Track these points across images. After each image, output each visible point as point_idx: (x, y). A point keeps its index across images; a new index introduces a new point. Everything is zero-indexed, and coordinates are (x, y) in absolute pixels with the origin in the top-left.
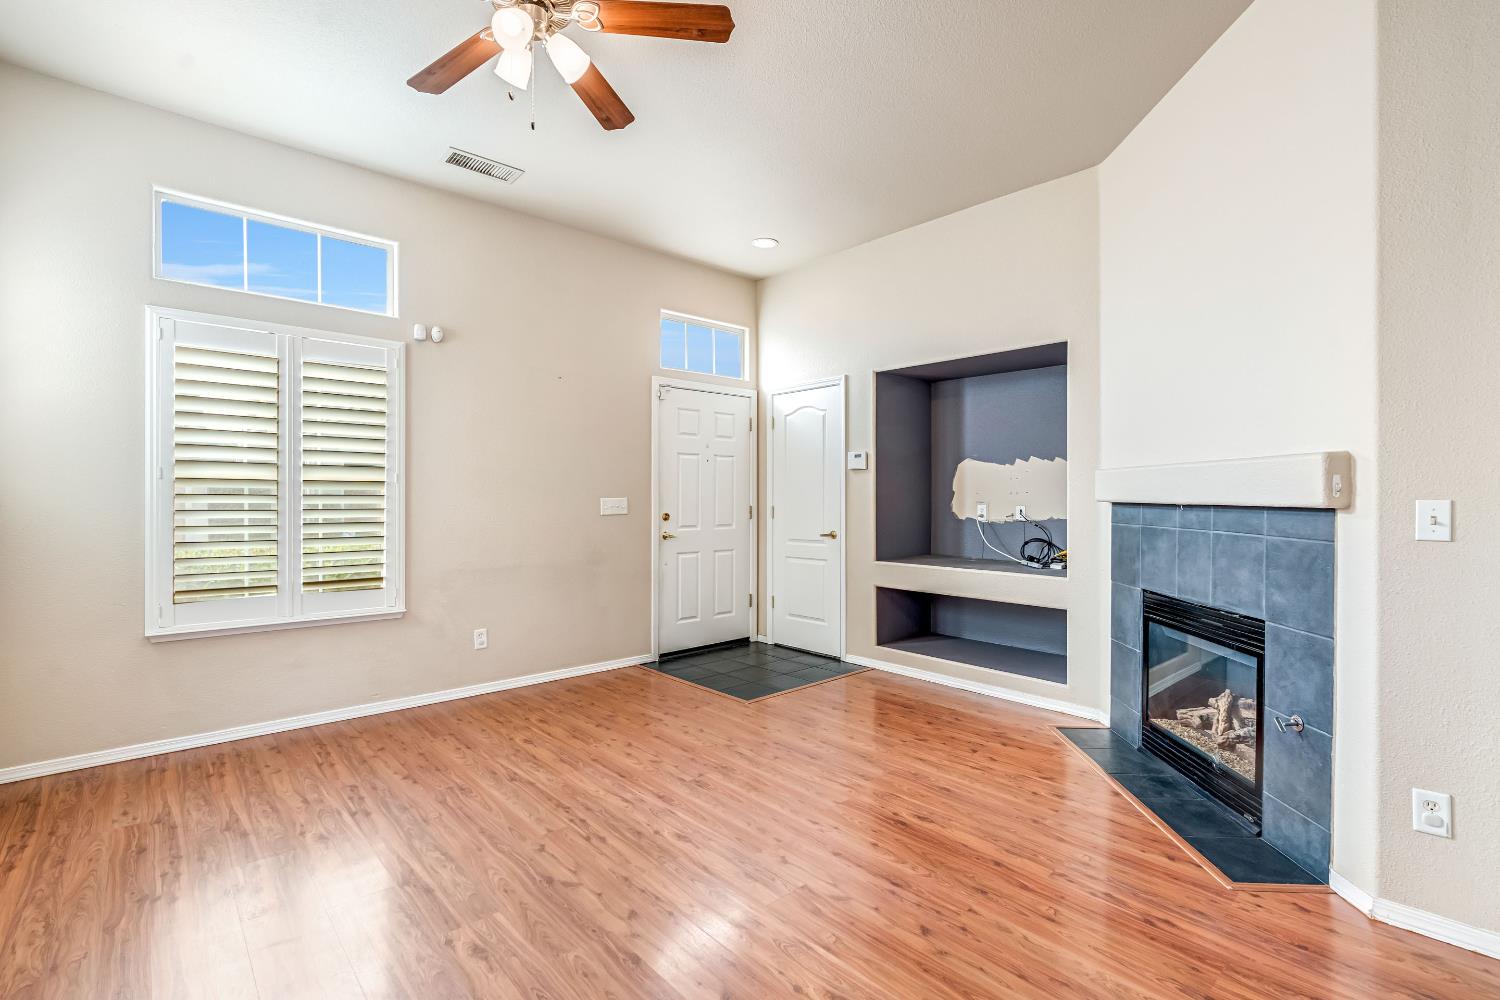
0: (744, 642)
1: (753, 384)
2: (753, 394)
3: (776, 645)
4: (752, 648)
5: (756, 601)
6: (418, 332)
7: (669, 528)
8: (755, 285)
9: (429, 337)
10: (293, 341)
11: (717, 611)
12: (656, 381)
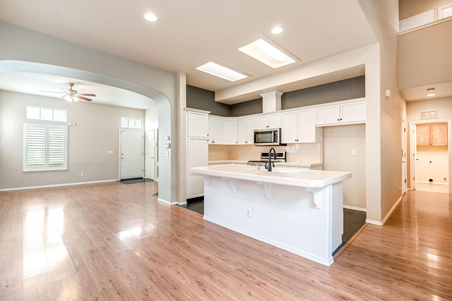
0: (142, 178)
1: (144, 129)
2: (144, 131)
3: (147, 179)
4: (143, 179)
5: (144, 171)
6: (70, 124)
7: (122, 156)
8: (144, 111)
9: (72, 125)
10: (48, 127)
11: (134, 172)
12: (120, 130)
